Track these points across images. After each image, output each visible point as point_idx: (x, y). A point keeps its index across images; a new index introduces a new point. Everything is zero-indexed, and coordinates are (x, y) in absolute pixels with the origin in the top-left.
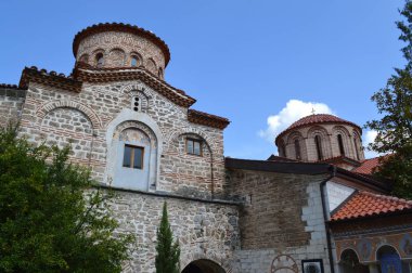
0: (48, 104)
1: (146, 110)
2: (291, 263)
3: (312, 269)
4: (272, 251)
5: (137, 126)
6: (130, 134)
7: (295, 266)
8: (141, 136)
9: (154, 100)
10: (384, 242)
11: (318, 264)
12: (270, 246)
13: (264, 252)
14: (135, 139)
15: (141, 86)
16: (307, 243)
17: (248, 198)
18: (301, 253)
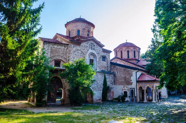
0: (74, 49)
1: (94, 49)
2: (127, 89)
3: (132, 90)
4: (123, 86)
5: (92, 54)
6: (91, 56)
7: (128, 89)
8: (93, 57)
9: (96, 46)
10: (148, 86)
11: (134, 89)
12: (122, 85)
13: (120, 86)
14: (92, 58)
15: (93, 42)
16: (132, 85)
17: (117, 73)
18: (130, 87)
